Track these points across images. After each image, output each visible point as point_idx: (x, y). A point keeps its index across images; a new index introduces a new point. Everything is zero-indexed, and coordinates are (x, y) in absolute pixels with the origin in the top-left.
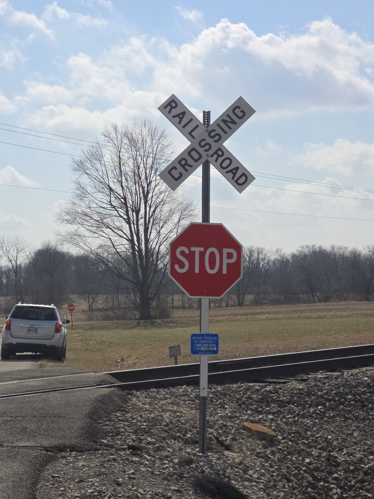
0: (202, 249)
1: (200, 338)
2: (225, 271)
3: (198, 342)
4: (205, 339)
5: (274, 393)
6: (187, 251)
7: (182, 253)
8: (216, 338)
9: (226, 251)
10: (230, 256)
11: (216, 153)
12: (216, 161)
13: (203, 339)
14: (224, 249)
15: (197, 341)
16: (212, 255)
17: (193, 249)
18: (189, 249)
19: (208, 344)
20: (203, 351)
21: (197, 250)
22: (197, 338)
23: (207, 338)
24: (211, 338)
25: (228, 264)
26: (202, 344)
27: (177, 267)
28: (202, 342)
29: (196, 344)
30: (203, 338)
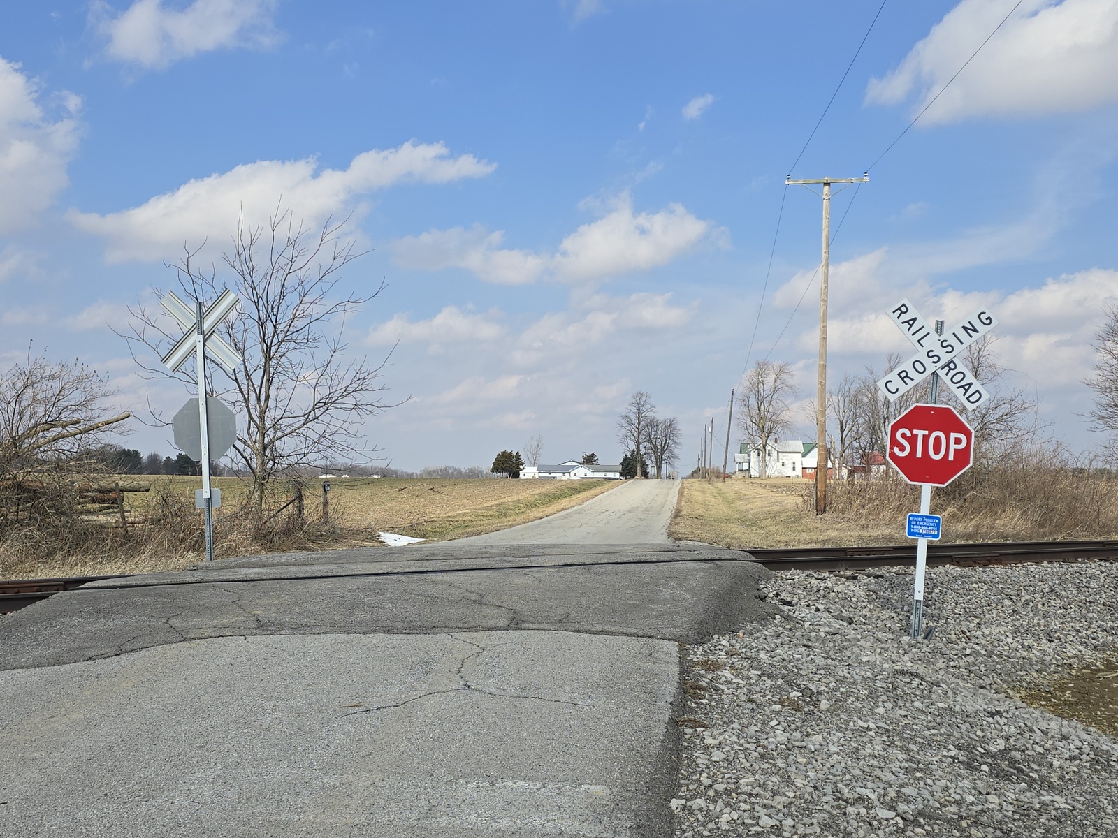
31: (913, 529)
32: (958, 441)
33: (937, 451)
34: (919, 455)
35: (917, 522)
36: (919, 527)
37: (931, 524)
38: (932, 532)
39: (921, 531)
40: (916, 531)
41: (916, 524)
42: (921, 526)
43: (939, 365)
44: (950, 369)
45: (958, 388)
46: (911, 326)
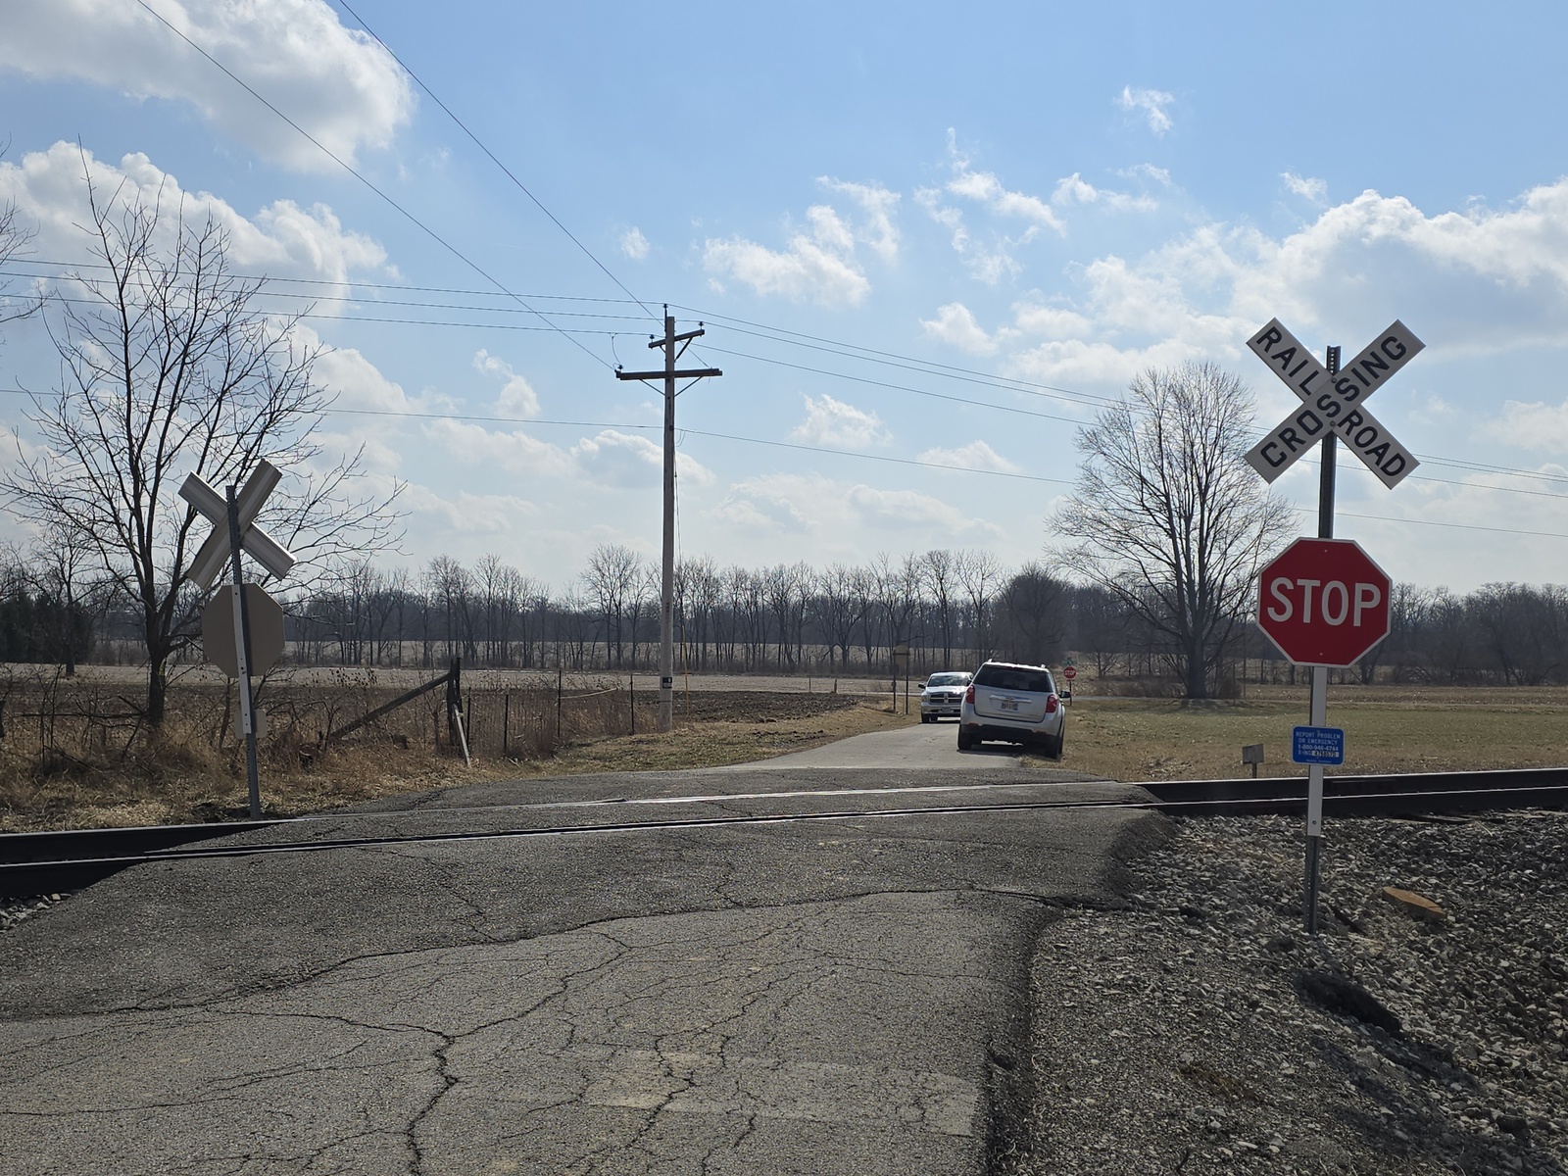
0: (1317, 583)
1: (1310, 735)
2: (1357, 623)
3: (1306, 741)
4: (1320, 738)
5: (1440, 841)
6: (1290, 586)
7: (1282, 588)
8: (1338, 737)
9: (1359, 587)
10: (1367, 596)
11: (1348, 419)
12: (1348, 433)
13: (1315, 737)
14: (1357, 584)
15: (1304, 740)
16: (1335, 593)
17: (1300, 582)
18: (1294, 583)
19: (1325, 746)
20: (1314, 758)
21: (1308, 585)
22: (1304, 734)
23: (1322, 735)
24: (1329, 736)
25: (1363, 610)
26: (1313, 745)
27: (1271, 611)
28: (1313, 741)
29: (1302, 744)
30: (1316, 735)
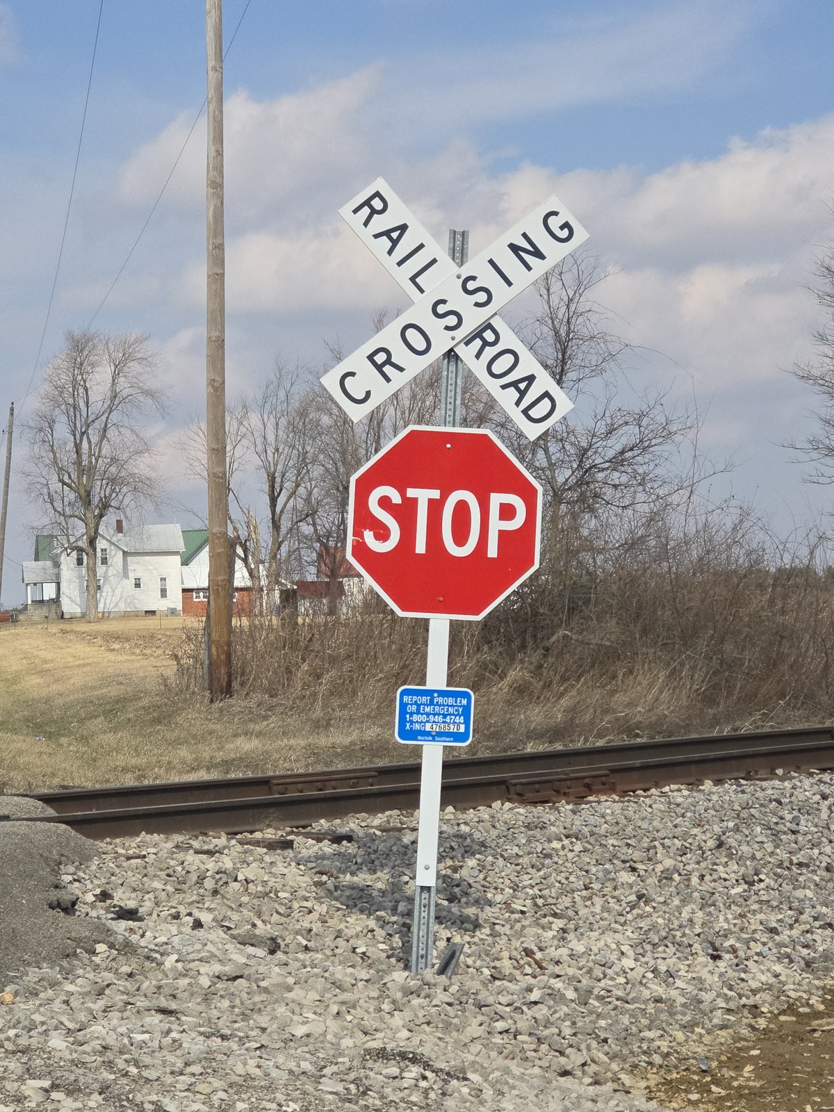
31: (412, 722)
32: (507, 512)
33: (460, 539)
34: (421, 547)
35: (418, 706)
36: (424, 719)
37: (451, 710)
38: (453, 729)
39: (428, 727)
40: (417, 727)
41: (418, 713)
42: (428, 714)
43: (461, 333)
44: (486, 344)
45: (504, 387)
46: (395, 243)
